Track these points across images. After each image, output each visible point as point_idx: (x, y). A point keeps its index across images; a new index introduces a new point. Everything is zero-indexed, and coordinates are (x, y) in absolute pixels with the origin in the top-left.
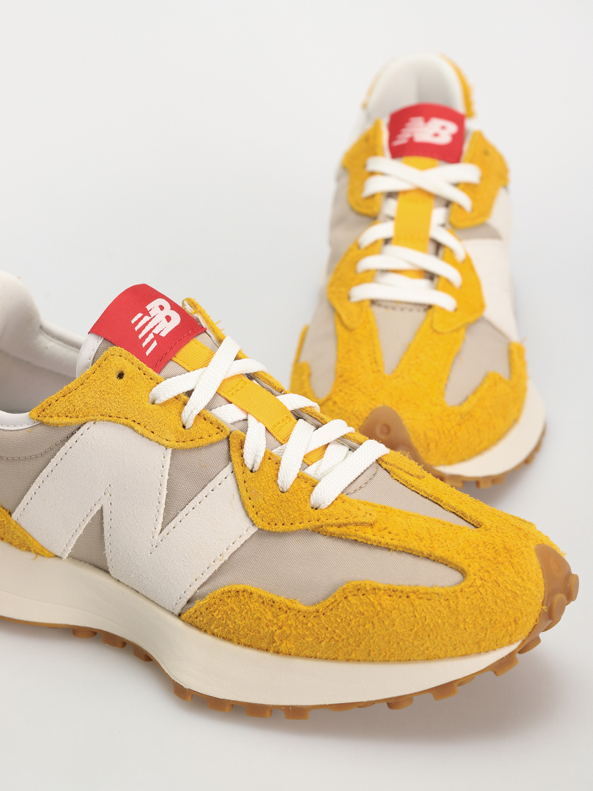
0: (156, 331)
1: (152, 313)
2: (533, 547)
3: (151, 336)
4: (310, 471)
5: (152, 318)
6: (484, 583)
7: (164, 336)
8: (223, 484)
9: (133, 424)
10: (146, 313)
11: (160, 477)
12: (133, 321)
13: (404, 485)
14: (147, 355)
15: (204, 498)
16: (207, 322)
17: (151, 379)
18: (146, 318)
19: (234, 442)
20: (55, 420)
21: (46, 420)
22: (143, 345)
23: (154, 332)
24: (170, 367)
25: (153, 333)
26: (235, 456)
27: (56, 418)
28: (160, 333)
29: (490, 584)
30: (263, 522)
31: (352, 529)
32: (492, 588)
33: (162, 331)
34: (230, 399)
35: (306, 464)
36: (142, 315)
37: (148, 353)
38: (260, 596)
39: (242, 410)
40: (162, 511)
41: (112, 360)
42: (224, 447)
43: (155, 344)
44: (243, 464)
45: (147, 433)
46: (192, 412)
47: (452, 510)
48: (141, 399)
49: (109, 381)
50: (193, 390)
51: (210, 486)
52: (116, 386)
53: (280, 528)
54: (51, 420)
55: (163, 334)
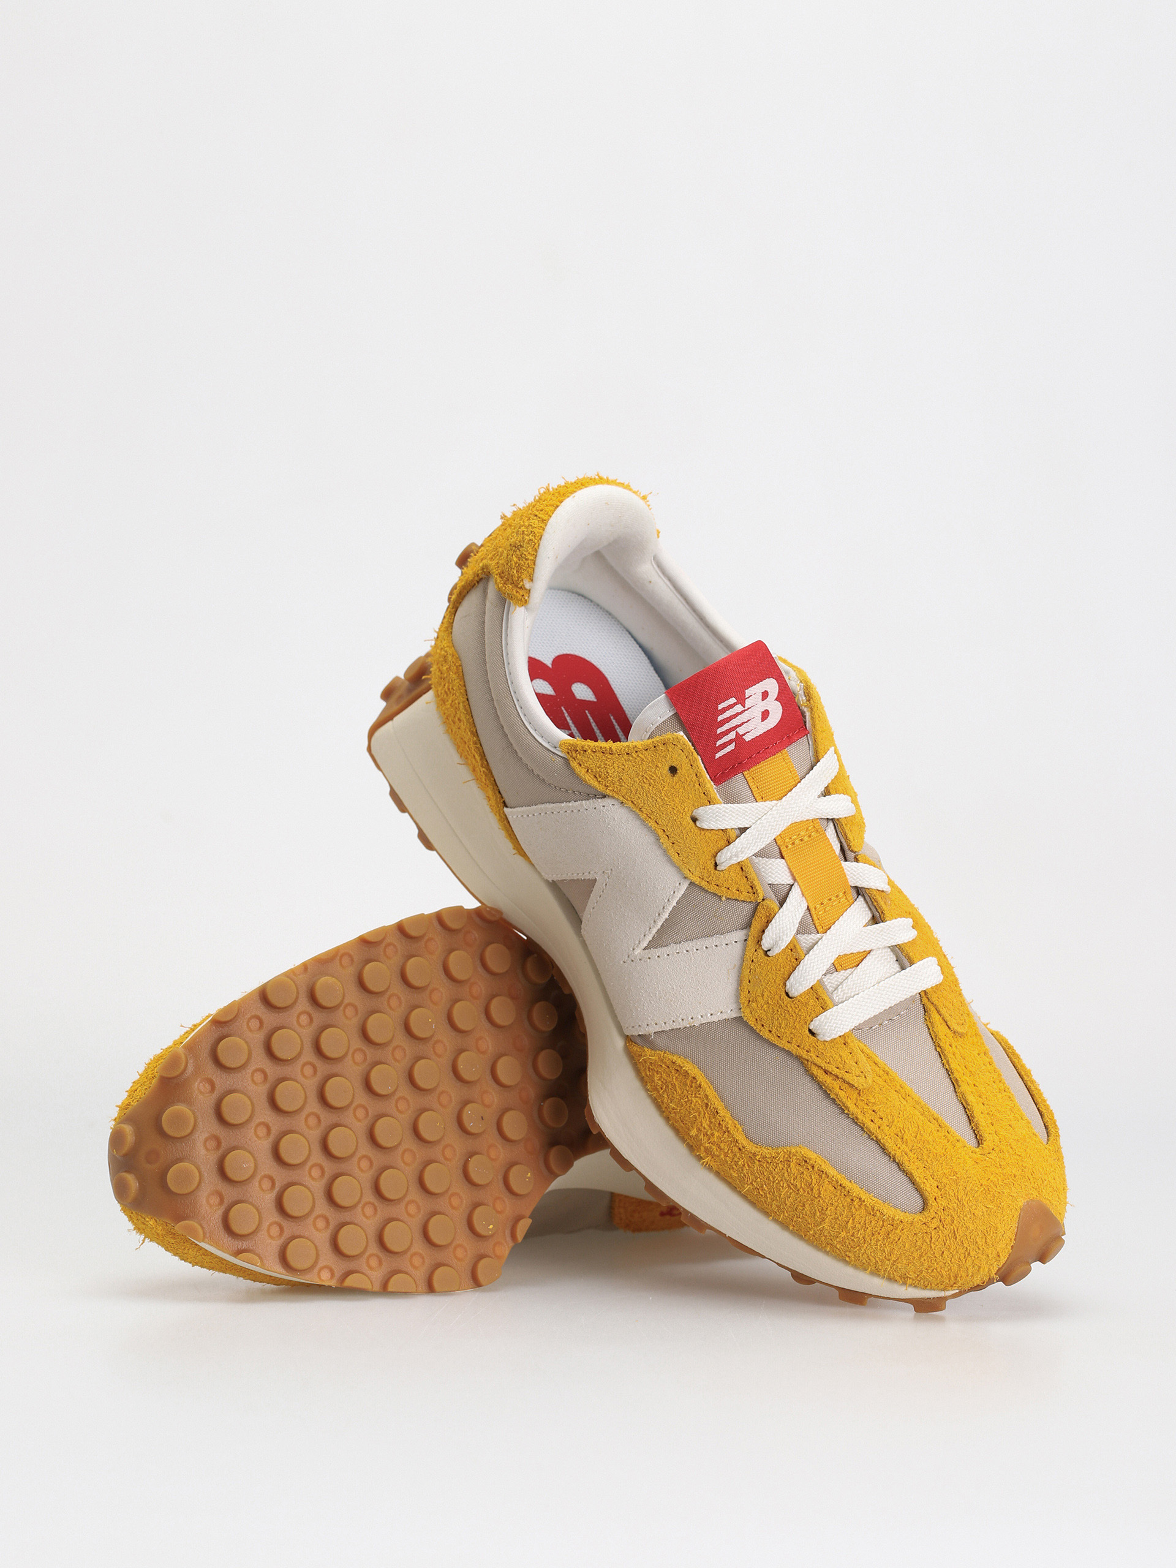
0: (741, 731)
1: (748, 703)
2: (1021, 1203)
3: (732, 735)
4: (831, 981)
5: (745, 710)
6: (941, 1227)
7: (747, 741)
8: (730, 946)
9: (660, 832)
10: (742, 701)
11: (666, 901)
12: (720, 707)
13: (932, 1038)
14: (717, 757)
15: (704, 948)
16: (814, 726)
17: (704, 793)
18: (739, 708)
19: (761, 913)
20: (581, 771)
21: (574, 764)
22: (718, 742)
23: (738, 731)
24: (738, 782)
25: (736, 732)
26: (756, 926)
27: (584, 771)
28: (744, 735)
29: (946, 1232)
30: (750, 1015)
31: (836, 1085)
32: (947, 1237)
33: (748, 732)
34: (784, 854)
35: (835, 968)
36: (736, 701)
37: (718, 756)
38: (707, 1096)
39: (792, 875)
40: (654, 931)
41: (670, 750)
42: (747, 909)
43: (732, 747)
44: (759, 941)
45: (672, 852)
46: (731, 858)
47: (964, 1103)
48: (682, 811)
49: (657, 772)
50: (748, 828)
51: (714, 940)
52: (662, 781)
53: (765, 1033)
54: (578, 769)
55: (747, 738)
